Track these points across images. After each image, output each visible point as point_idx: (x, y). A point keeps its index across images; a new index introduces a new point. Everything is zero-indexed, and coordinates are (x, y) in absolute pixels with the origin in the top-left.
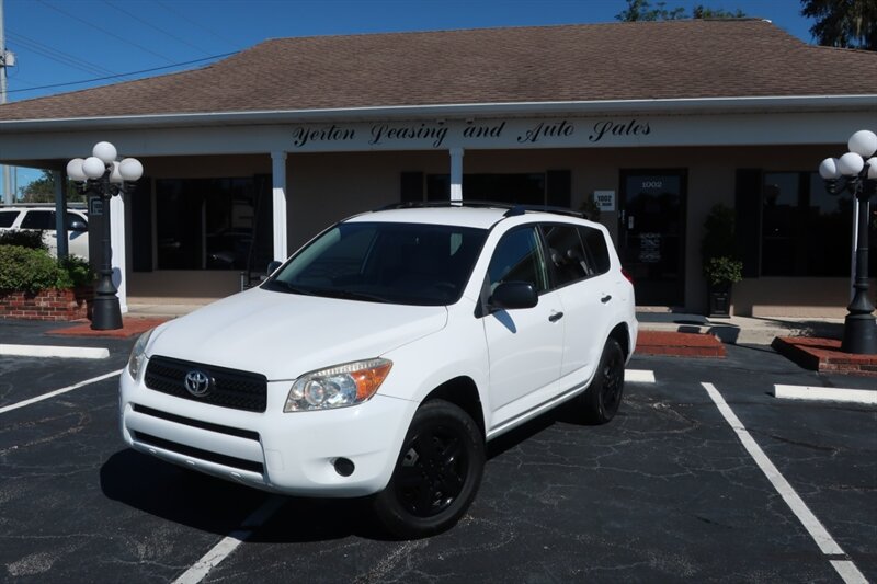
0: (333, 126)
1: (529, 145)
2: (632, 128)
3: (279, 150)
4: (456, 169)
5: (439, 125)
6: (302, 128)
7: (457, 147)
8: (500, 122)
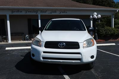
0: (18, 10)
1: (50, 14)
2: (65, 12)
3: (8, 14)
4: (39, 18)
5: (37, 10)
6: (13, 10)
7: (39, 14)
8: (46, 10)
